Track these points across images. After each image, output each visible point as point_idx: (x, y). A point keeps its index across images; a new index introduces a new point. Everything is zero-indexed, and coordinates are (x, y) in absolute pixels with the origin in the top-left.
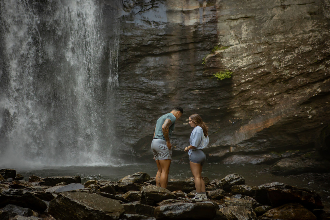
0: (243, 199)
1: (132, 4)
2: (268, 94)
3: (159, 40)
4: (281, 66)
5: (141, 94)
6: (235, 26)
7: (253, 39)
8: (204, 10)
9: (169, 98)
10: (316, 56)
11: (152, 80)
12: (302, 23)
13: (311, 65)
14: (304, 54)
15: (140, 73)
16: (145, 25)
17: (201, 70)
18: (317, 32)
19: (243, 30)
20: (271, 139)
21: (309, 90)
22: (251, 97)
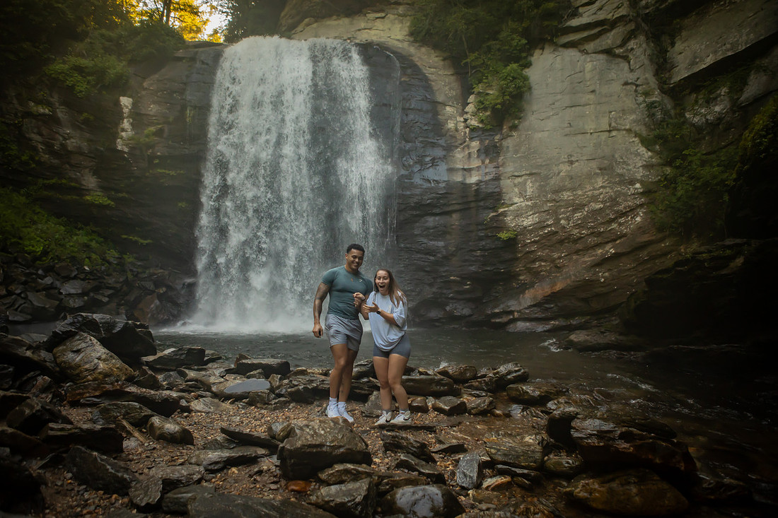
0: (525, 413)
1: (411, 163)
2: (556, 255)
3: (440, 198)
4: (570, 225)
5: (419, 256)
6: (519, 183)
7: (539, 195)
8: (486, 167)
9: (449, 259)
10: (608, 215)
11: (431, 240)
12: (591, 179)
13: (602, 223)
14: (595, 212)
15: (419, 233)
16: (424, 184)
17: (483, 229)
18: (608, 189)
19: (528, 187)
21: (600, 251)
22: (537, 258)
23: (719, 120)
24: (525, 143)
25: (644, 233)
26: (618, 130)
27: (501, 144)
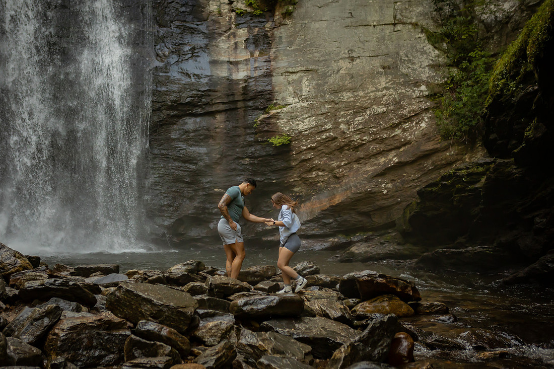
1: (167, 53)
2: (334, 164)
3: (201, 96)
4: (350, 131)
5: (177, 164)
6: (294, 80)
7: (316, 96)
8: (255, 61)
9: (213, 168)
10: (392, 119)
11: (191, 146)
12: (373, 78)
13: (385, 129)
14: (378, 116)
15: (176, 137)
16: (183, 78)
17: (252, 133)
18: (391, 90)
19: (304, 85)
20: (338, 219)
21: (383, 159)
22: (314, 167)
23: (508, 18)
24: (302, 33)
25: (429, 139)
26: (404, 23)
27: (273, 34)
